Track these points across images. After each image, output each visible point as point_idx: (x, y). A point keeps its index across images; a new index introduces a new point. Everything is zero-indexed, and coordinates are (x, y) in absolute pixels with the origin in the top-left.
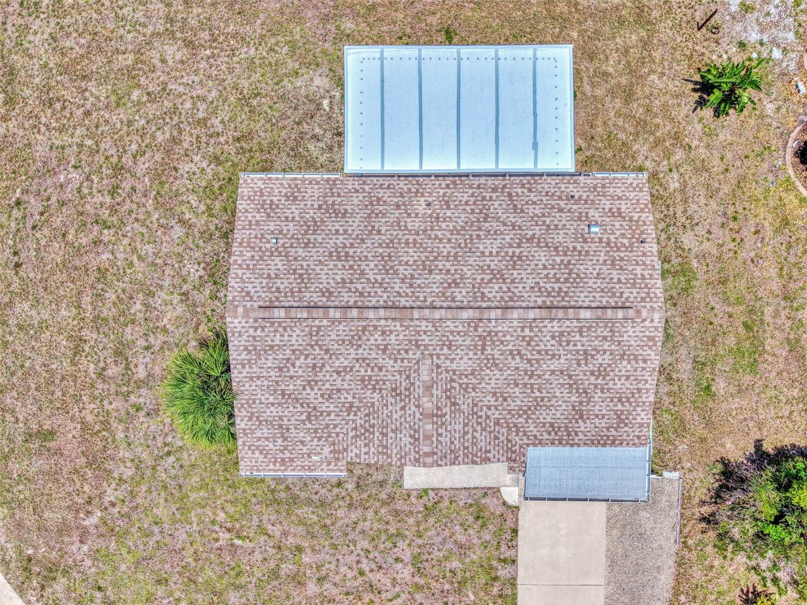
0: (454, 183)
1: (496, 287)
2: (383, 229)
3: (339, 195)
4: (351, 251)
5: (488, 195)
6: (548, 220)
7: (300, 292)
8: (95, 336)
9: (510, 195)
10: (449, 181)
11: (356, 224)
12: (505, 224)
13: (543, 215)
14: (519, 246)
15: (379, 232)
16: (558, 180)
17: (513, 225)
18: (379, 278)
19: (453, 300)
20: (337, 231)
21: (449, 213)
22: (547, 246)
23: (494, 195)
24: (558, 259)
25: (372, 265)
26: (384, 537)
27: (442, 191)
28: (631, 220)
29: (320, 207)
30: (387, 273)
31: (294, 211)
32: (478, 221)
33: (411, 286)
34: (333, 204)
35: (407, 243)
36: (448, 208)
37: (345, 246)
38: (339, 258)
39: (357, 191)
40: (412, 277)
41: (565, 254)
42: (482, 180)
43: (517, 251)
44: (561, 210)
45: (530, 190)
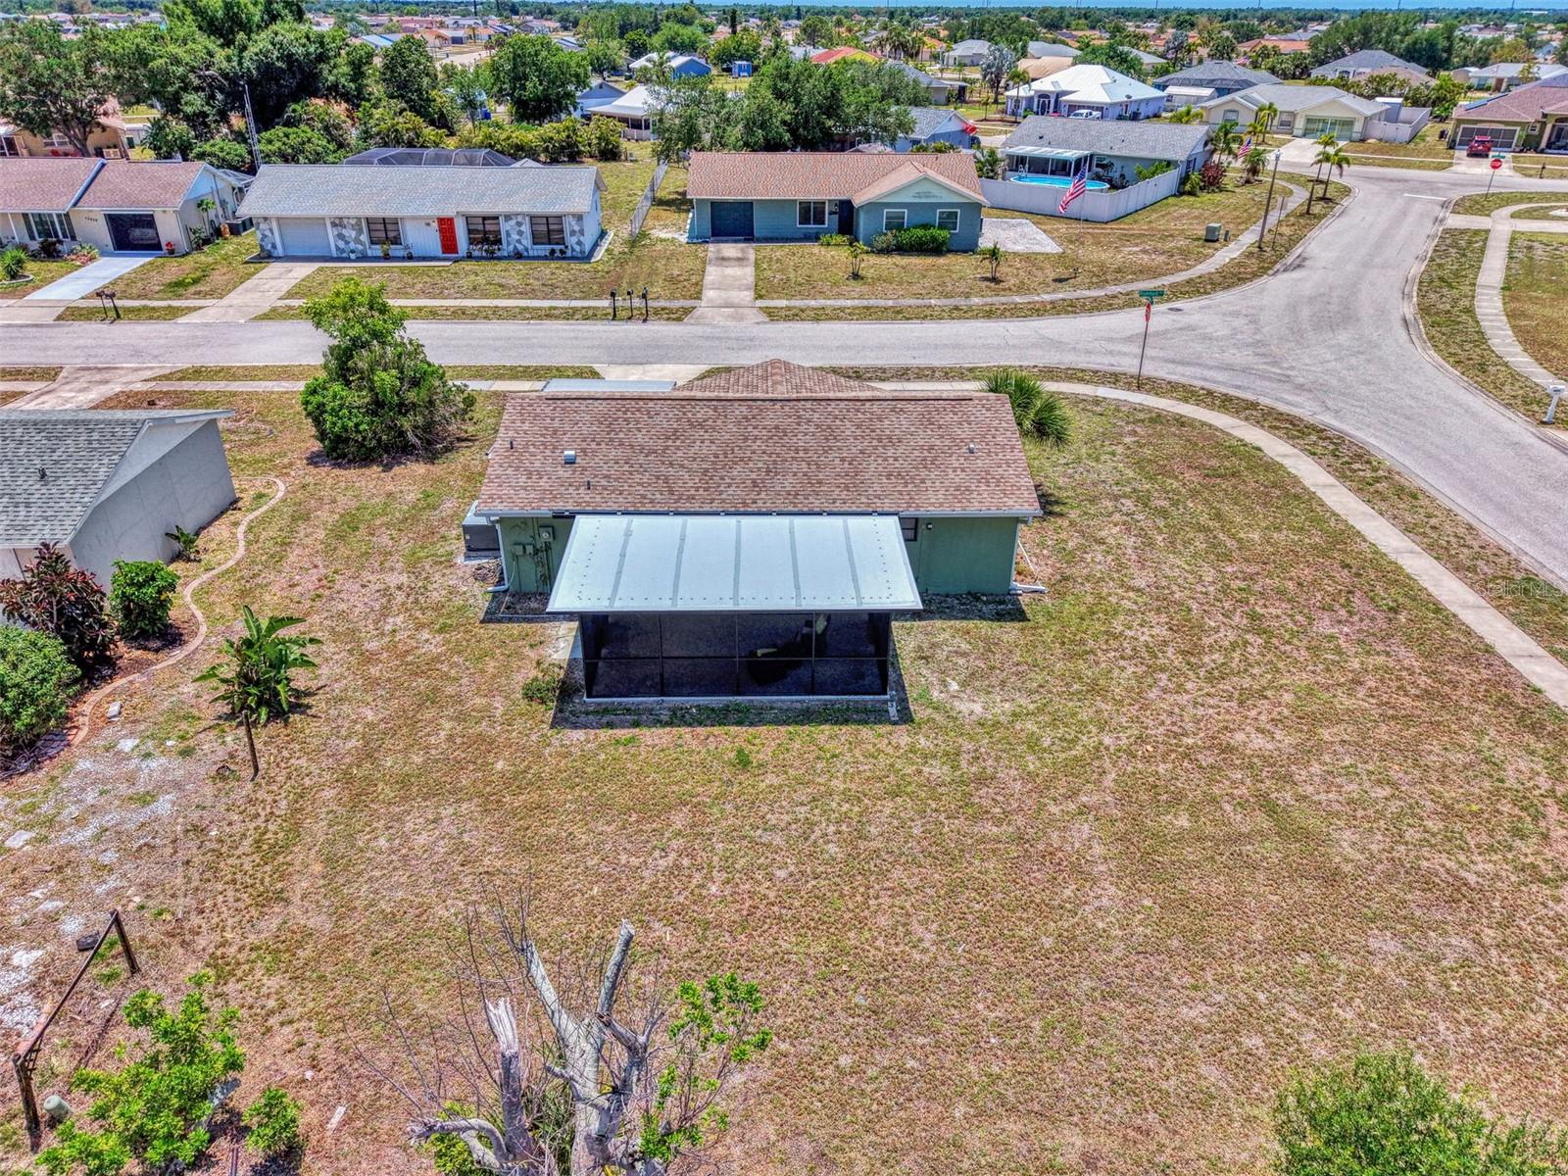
0: (744, 504)
1: (699, 415)
2: (837, 461)
3: (900, 493)
4: (875, 443)
5: (701, 491)
6: (626, 467)
7: (929, 413)
9: (671, 493)
10: (753, 508)
11: (873, 466)
12: (682, 466)
13: (631, 473)
14: (667, 448)
15: (843, 460)
16: (604, 507)
17: (671, 464)
18: (838, 422)
19: (750, 407)
20: (896, 460)
21: (754, 476)
22: (632, 447)
23: (693, 492)
24: (621, 435)
25: (848, 433)
27: (763, 495)
28: (517, 469)
29: (923, 481)
30: (829, 427)
31: (958, 478)
32: (715, 470)
33: (799, 417)
34: (906, 484)
35: (806, 451)
36: (754, 482)
37: (884, 447)
38: (890, 438)
39: (876, 497)
40: (798, 424)
41: (611, 440)
42: (707, 508)
43: (670, 443)
44: (606, 477)
45: (644, 497)
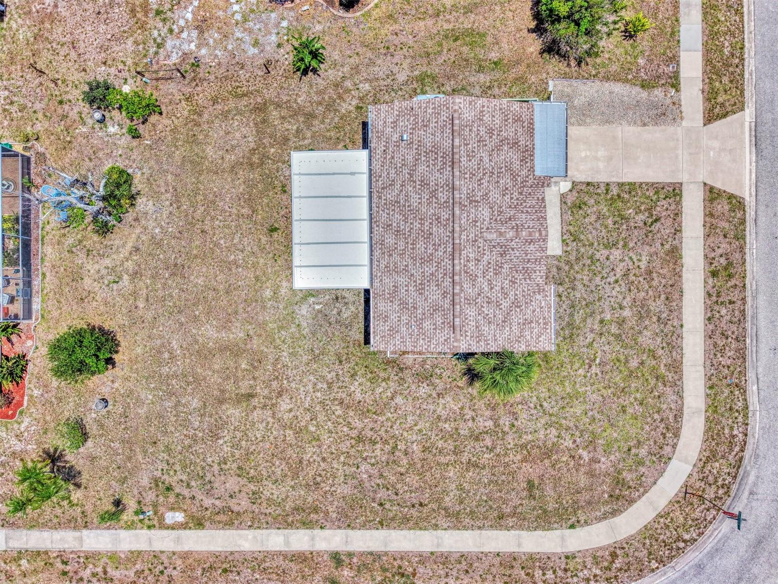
0: (376, 222)
1: (440, 194)
2: (405, 263)
3: (384, 291)
4: (419, 282)
5: (383, 202)
6: (399, 165)
7: (444, 310)
8: (466, 454)
9: (383, 188)
10: (374, 226)
11: (402, 280)
12: (401, 191)
13: (396, 168)
14: (415, 182)
15: (406, 266)
16: (373, 160)
17: (402, 186)
18: (435, 264)
19: (448, 220)
20: (406, 291)
21: (395, 224)
22: (415, 165)
23: (383, 198)
24: (423, 159)
25: (427, 269)
26: (593, 267)
27: (381, 229)
28: (398, 116)
29: (392, 301)
30: (432, 260)
31: (394, 317)
32: (399, 207)
33: (440, 245)
34: (389, 294)
35: (413, 249)
36: (391, 225)
37: (416, 286)
38: (423, 289)
39: (381, 280)
40: (434, 244)
41: (420, 154)
42: (374, 205)
43: (418, 183)
44: (393, 158)
45: (380, 176)
